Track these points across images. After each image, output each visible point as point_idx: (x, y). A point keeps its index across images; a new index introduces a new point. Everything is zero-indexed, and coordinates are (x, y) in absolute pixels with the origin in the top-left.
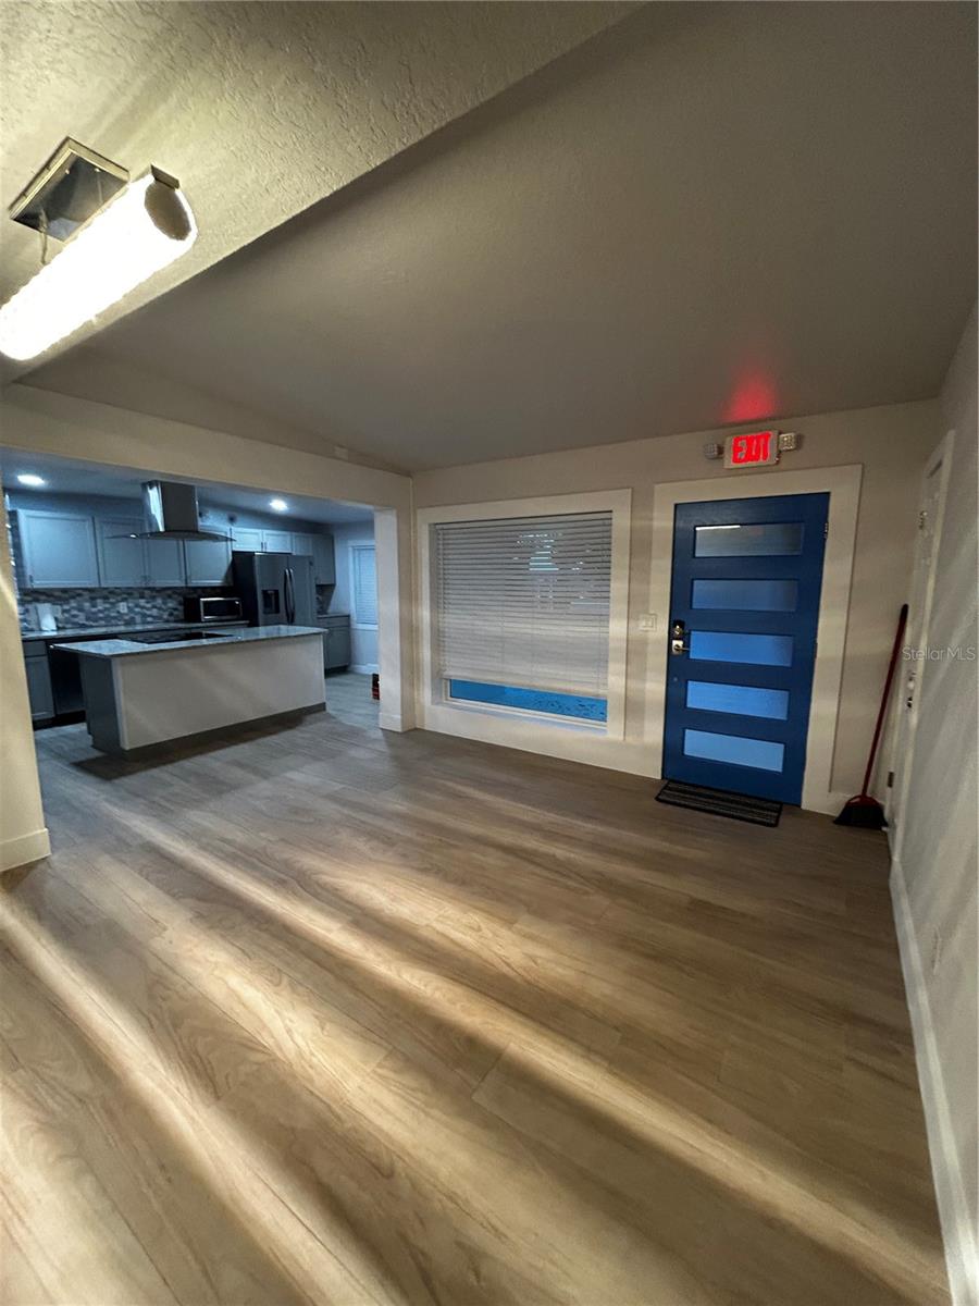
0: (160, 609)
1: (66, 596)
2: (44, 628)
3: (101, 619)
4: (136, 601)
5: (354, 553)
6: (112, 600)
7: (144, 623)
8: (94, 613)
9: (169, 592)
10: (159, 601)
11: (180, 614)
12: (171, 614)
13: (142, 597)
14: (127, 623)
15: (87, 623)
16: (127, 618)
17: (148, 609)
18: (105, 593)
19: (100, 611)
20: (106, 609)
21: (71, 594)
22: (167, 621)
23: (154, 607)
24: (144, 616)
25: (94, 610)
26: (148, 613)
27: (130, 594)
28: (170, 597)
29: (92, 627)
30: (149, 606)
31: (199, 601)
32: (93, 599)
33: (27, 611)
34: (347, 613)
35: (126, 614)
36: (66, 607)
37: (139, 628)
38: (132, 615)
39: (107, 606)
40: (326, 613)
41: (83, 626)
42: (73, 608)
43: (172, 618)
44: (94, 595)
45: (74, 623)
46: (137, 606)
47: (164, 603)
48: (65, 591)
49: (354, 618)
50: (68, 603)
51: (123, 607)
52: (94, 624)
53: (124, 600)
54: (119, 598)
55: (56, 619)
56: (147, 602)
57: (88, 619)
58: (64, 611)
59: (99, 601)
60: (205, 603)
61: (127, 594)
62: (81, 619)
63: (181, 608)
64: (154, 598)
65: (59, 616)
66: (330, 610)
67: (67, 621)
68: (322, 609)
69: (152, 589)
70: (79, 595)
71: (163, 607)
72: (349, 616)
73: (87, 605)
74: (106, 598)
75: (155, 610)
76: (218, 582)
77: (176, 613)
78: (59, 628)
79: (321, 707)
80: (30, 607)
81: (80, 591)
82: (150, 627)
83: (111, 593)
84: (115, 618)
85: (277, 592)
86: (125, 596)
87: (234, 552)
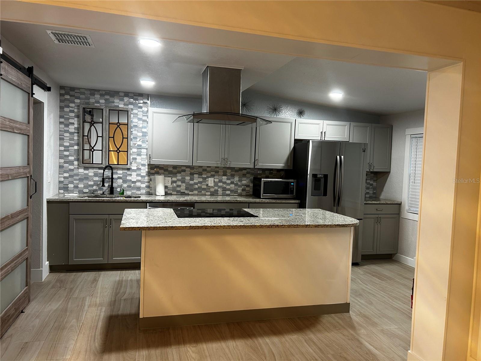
0: (236, 185)
1: (175, 171)
2: (157, 194)
3: (196, 189)
4: (220, 178)
5: (411, 141)
6: (203, 176)
7: (224, 195)
8: (192, 185)
9: (245, 172)
10: (236, 179)
11: (250, 190)
12: (243, 190)
13: (225, 175)
14: (212, 194)
15: (186, 192)
16: (212, 190)
17: (229, 184)
18: (200, 170)
19: (196, 184)
20: (200, 182)
21: (178, 169)
22: (240, 195)
23: (232, 183)
24: (224, 189)
25: (191, 182)
26: (228, 187)
27: (217, 172)
28: (244, 175)
29: (188, 195)
30: (229, 182)
31: (261, 180)
32: (192, 174)
33: (151, 180)
34: (399, 201)
35: (212, 187)
36: (174, 179)
37: (220, 198)
38: (216, 188)
39: (201, 180)
40: (379, 200)
41: (183, 194)
42: (178, 180)
43: (244, 193)
44: (192, 171)
45: (178, 192)
46: (220, 181)
47: (240, 181)
48: (175, 167)
49: (406, 206)
50: (176, 177)
51: (211, 182)
52: (190, 193)
53: (213, 176)
54: (209, 175)
55: (166, 187)
56: (227, 179)
57: (187, 189)
58: (173, 182)
59: (196, 176)
60: (265, 183)
61: (214, 171)
62: (183, 188)
63: (251, 185)
64: (233, 176)
65: (169, 185)
66: (382, 197)
67: (174, 189)
68: (375, 196)
69: (232, 169)
70: (184, 171)
71: (239, 183)
72: (400, 204)
73: (188, 178)
74: (200, 174)
75: (233, 186)
76: (280, 165)
77: (247, 189)
78: (166, 194)
79: (345, 308)
80: (152, 177)
81: (184, 168)
82: (228, 198)
83: (205, 170)
84: (204, 189)
85: (326, 176)
86: (213, 173)
87: (295, 140)
